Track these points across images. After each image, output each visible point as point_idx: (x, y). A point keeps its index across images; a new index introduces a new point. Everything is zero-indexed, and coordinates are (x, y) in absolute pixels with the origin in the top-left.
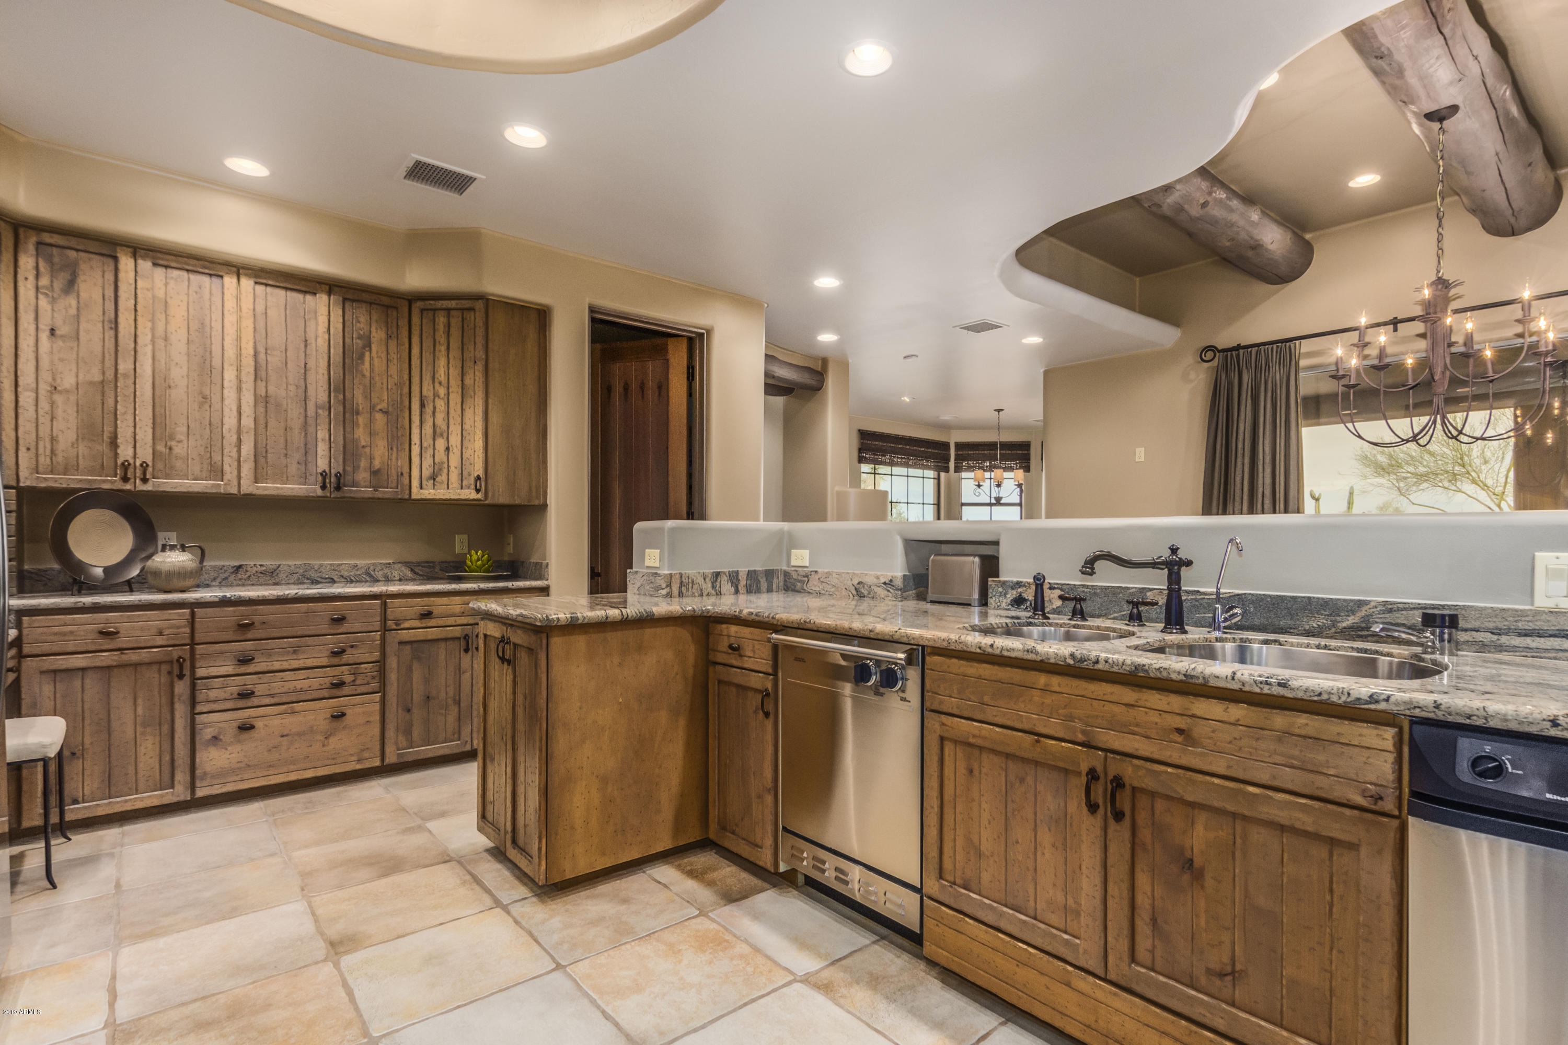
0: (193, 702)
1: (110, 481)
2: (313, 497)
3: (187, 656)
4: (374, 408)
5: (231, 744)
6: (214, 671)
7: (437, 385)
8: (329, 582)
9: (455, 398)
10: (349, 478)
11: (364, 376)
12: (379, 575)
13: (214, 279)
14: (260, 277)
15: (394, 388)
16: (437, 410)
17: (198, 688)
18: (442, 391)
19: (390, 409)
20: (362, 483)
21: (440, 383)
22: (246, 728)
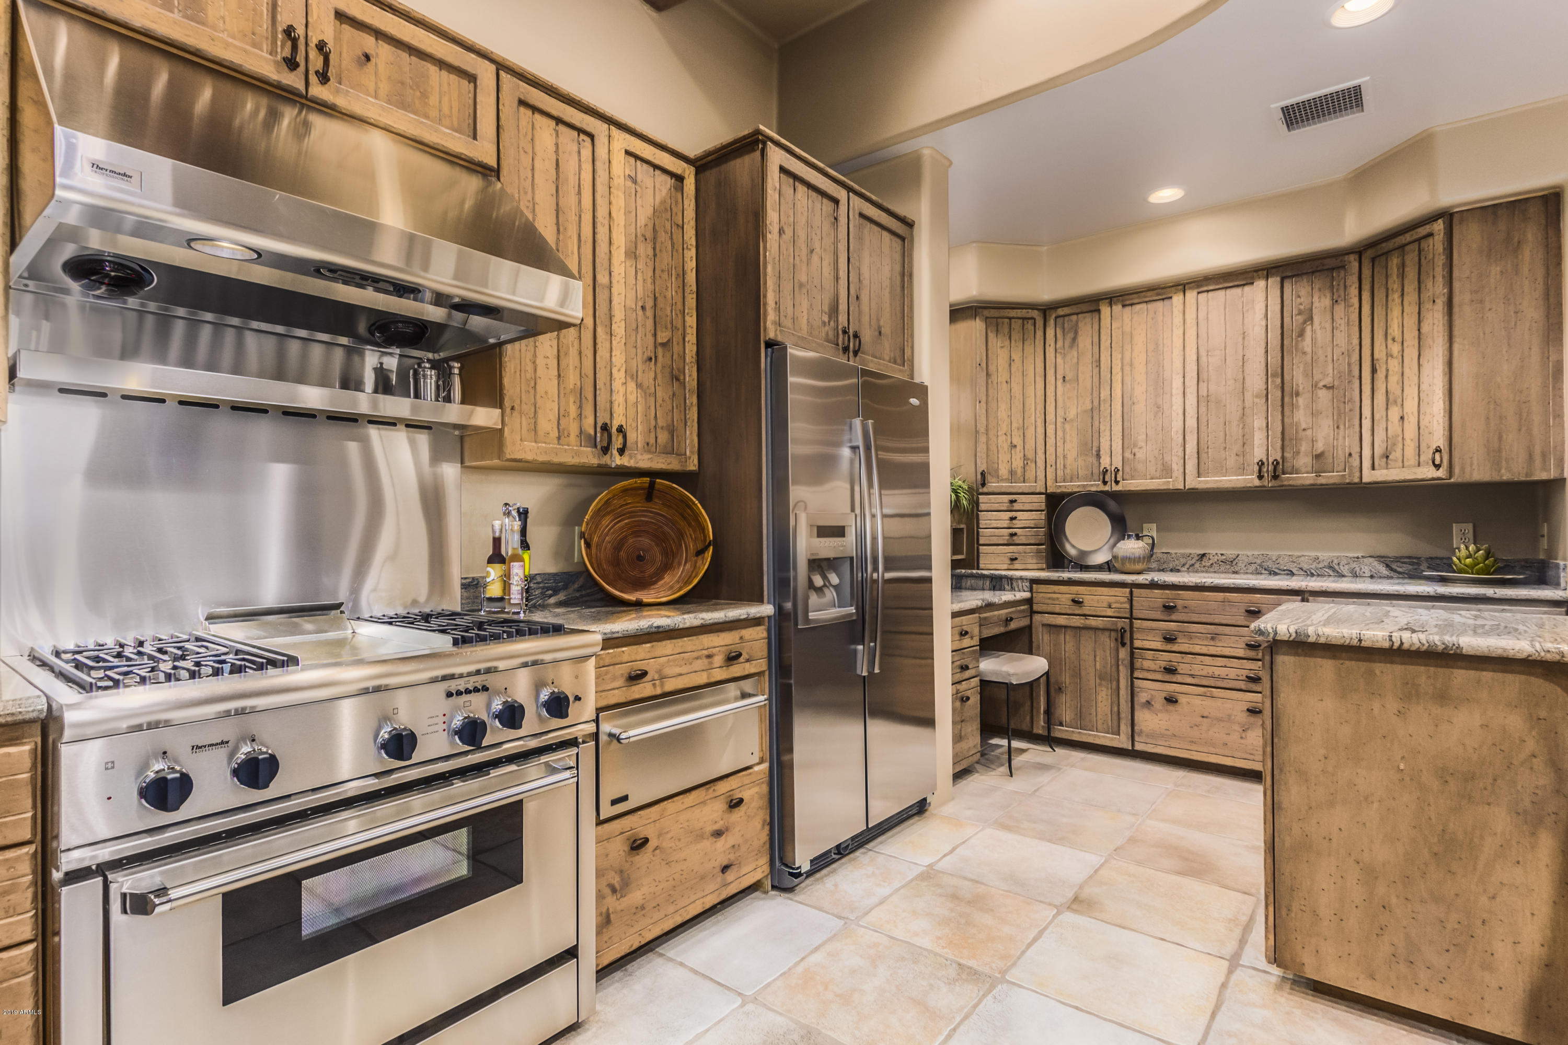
0: (1132, 669)
1: (1095, 484)
2: (1250, 487)
3: (1128, 628)
4: (1316, 386)
5: (1160, 711)
6: (1147, 644)
7: (1390, 341)
8: (1288, 574)
9: (1411, 353)
10: (1288, 465)
11: (1304, 353)
12: (1345, 570)
13: (1166, 302)
14: (1201, 286)
15: (1341, 358)
16: (1390, 372)
17: (1135, 656)
18: (1395, 348)
19: (1336, 383)
20: (1303, 470)
21: (1394, 340)
22: (1171, 700)
